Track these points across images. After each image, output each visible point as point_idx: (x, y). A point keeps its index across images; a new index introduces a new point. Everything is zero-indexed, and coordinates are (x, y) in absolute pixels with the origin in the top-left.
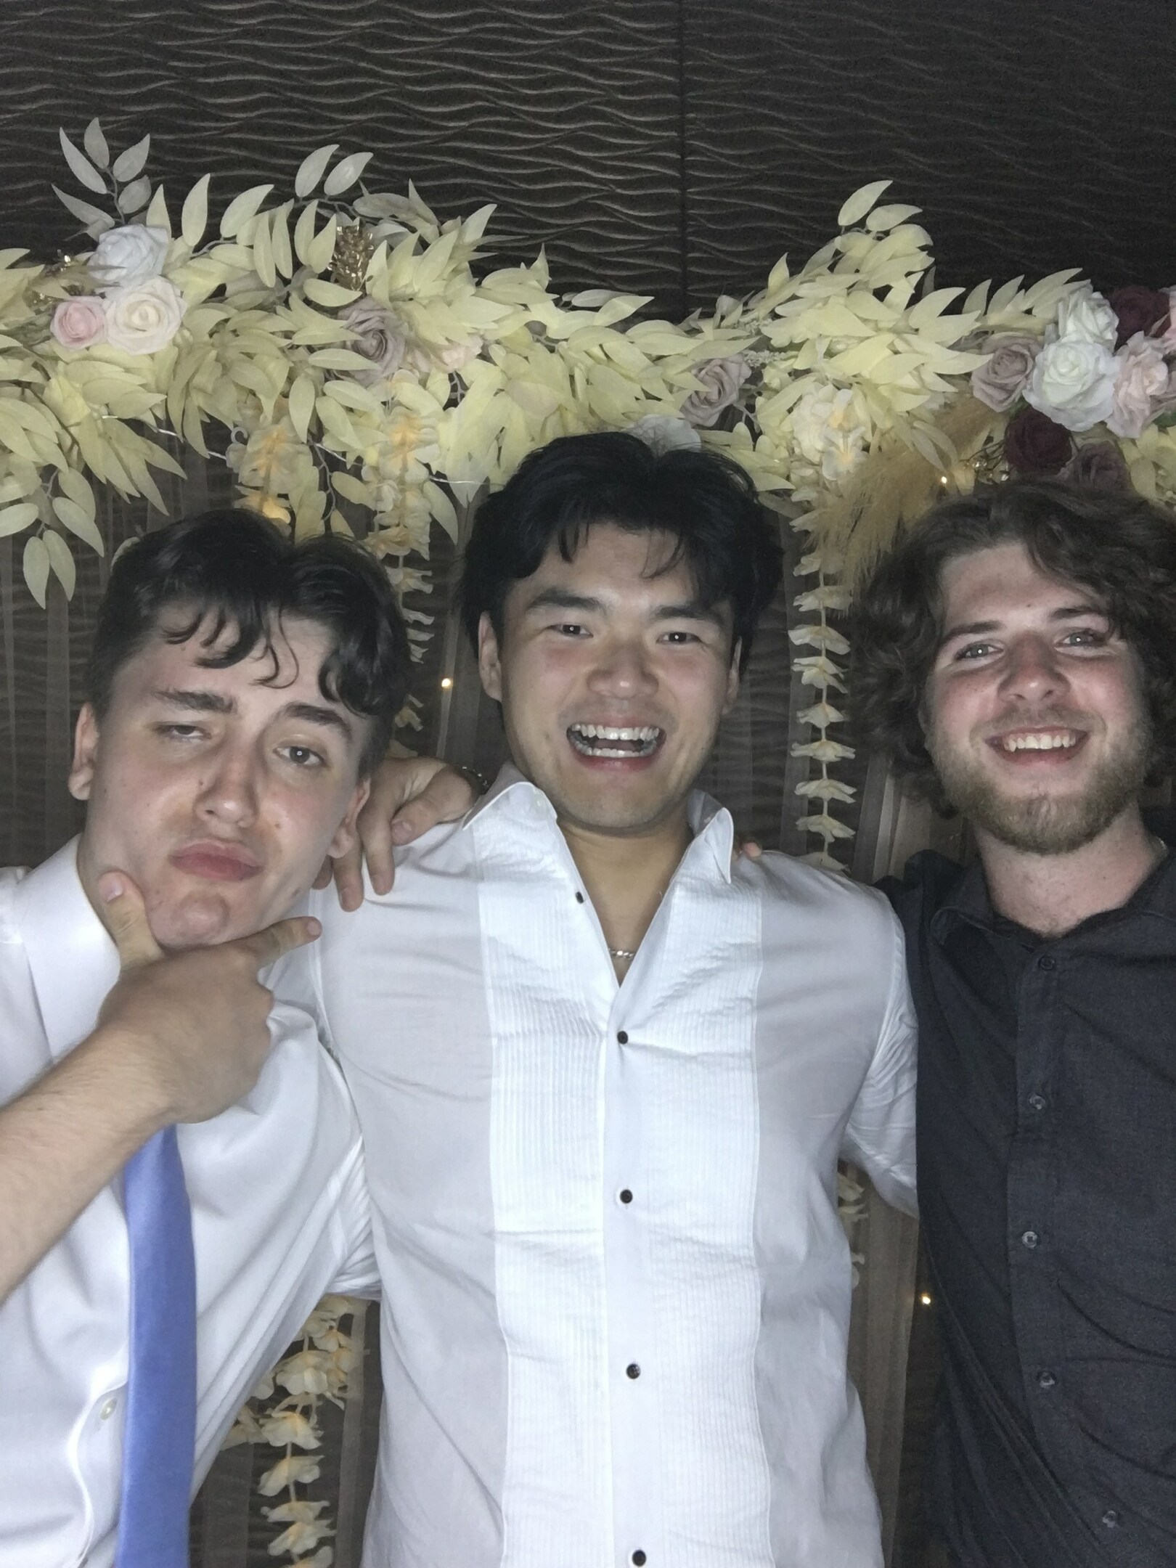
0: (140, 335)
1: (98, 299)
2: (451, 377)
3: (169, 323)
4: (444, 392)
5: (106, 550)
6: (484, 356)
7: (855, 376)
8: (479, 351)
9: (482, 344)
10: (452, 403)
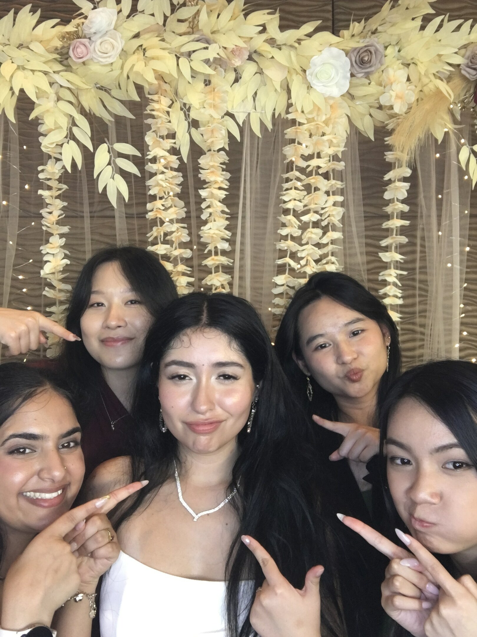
0: (105, 55)
1: (88, 40)
2: (235, 70)
3: (117, 50)
4: (232, 76)
5: (94, 149)
6: (250, 58)
7: (412, 59)
8: (247, 57)
9: (248, 54)
10: (236, 80)
